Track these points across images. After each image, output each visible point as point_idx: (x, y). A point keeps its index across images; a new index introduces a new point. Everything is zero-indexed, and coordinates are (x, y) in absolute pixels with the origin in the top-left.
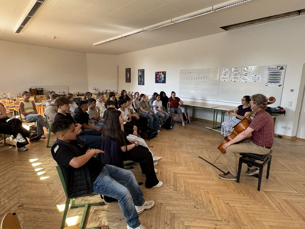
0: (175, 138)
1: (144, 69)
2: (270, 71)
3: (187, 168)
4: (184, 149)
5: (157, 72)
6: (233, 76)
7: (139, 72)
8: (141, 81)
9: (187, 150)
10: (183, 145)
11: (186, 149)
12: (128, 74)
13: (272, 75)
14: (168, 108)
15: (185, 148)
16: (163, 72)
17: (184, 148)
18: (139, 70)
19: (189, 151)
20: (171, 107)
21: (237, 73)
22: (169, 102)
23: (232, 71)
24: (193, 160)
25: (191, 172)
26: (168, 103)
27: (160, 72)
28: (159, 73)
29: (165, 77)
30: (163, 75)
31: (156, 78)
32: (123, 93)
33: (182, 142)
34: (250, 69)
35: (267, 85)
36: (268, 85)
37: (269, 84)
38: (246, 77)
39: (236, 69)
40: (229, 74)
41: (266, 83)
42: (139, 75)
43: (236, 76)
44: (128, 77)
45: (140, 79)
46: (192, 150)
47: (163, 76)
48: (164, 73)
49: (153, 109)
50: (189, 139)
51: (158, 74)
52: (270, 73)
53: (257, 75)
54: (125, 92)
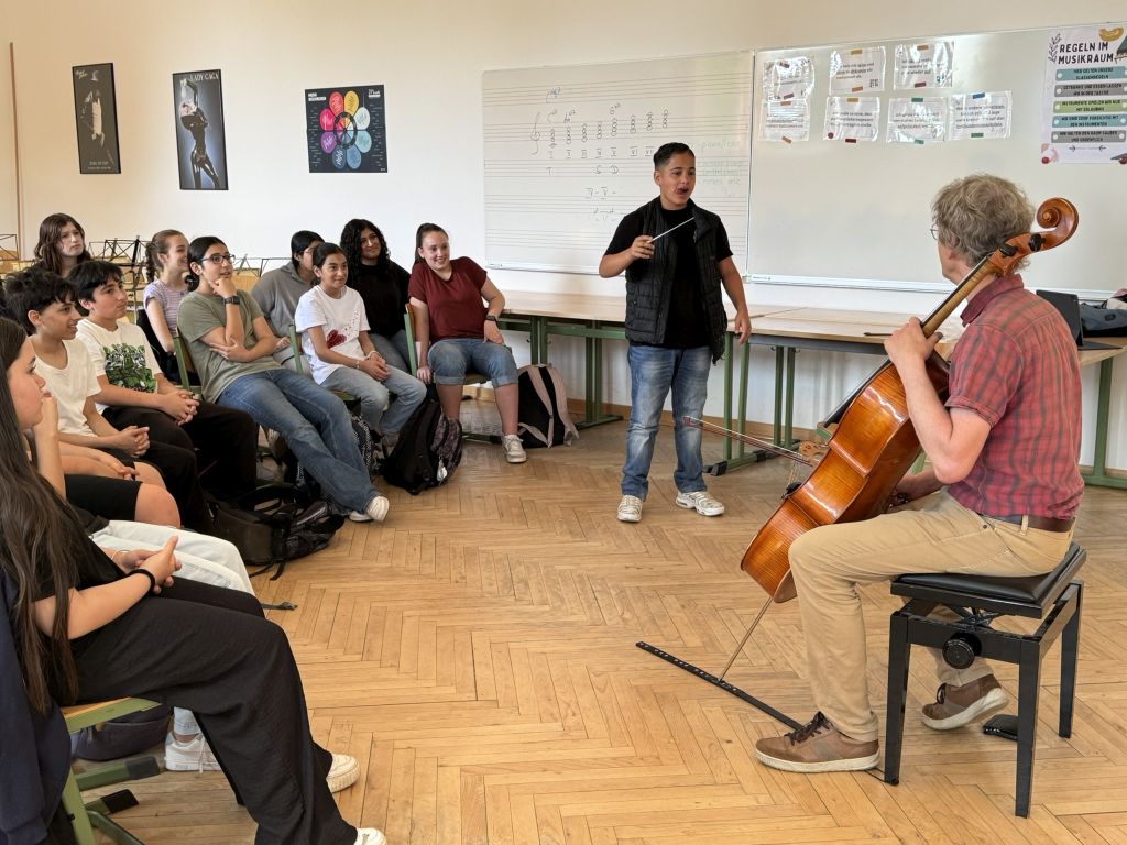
0: (468, 543)
1: (218, 72)
2: (1064, 66)
3: (557, 726)
4: (531, 608)
5: (320, 92)
6: (838, 108)
7: (183, 93)
8: (201, 161)
9: (554, 608)
10: (527, 585)
11: (547, 608)
12: (97, 109)
13: (1077, 91)
14: (415, 340)
15: (544, 603)
16: (362, 91)
17: (536, 598)
18: (177, 77)
19: (572, 619)
20: (434, 337)
21: (864, 81)
22: (414, 301)
23: (832, 74)
24: (599, 668)
25: (584, 752)
26: (412, 308)
27: (343, 91)
28: (336, 99)
29: (377, 129)
30: (364, 110)
31: (315, 133)
32: (58, 237)
33: (520, 563)
34: (940, 58)
35: (1048, 154)
36: (1056, 156)
37: (1063, 148)
38: (919, 108)
39: (855, 59)
40: (809, 91)
41: (1044, 147)
42: (183, 112)
43: (857, 107)
44: (98, 128)
45: (192, 146)
46: (589, 607)
47: (363, 117)
48: (372, 99)
49: (301, 351)
50: (569, 537)
51: (326, 105)
52: (1066, 74)
53: (988, 96)
54: (70, 227)
